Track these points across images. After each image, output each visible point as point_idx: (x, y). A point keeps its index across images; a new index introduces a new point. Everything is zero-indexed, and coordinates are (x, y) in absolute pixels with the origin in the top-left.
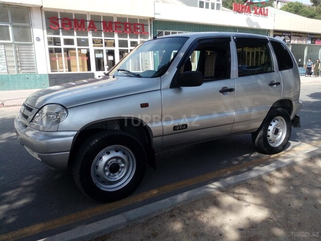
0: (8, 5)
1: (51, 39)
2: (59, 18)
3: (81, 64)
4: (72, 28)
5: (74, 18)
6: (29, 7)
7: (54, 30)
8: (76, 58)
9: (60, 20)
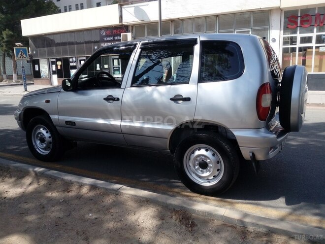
0: (252, 12)
1: (289, 39)
2: (299, 15)
3: (318, 64)
4: (312, 24)
5: (316, 12)
6: (270, 10)
7: (291, 29)
8: (312, 58)
9: (299, 18)
